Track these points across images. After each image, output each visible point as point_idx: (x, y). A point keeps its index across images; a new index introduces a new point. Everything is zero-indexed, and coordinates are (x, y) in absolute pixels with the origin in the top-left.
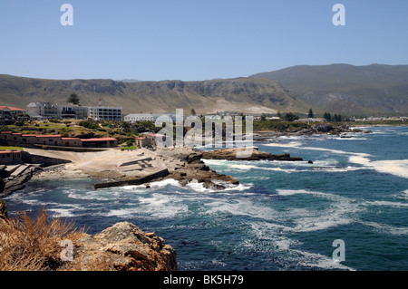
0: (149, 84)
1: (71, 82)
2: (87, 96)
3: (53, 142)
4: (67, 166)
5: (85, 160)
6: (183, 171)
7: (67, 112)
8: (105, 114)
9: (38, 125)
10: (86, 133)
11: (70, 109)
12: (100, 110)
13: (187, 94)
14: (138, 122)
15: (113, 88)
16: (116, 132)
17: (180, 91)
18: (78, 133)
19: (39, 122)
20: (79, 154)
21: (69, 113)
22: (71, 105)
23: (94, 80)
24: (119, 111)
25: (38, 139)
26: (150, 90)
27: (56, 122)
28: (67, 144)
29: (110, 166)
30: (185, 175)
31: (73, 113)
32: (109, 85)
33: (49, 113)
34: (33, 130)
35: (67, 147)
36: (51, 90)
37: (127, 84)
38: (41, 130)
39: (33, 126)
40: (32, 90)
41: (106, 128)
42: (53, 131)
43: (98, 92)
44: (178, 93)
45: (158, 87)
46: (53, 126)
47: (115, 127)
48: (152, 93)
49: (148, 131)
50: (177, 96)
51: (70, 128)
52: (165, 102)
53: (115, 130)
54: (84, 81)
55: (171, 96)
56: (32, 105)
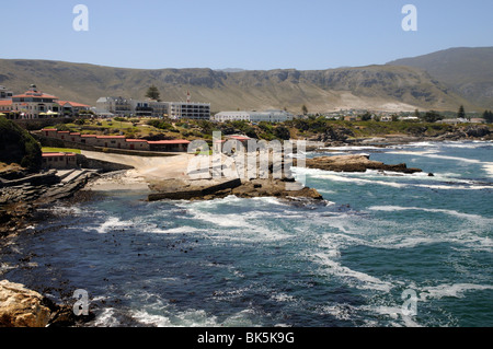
0: (256, 74)
1: (160, 72)
2: (179, 89)
3: (116, 145)
4: (129, 172)
5: (151, 166)
6: (258, 182)
7: (142, 109)
8: (189, 111)
9: (100, 124)
10: (155, 133)
11: (146, 105)
12: (183, 106)
13: (303, 87)
14: (228, 122)
15: (211, 79)
16: (191, 134)
17: (294, 82)
18: (146, 134)
19: (101, 121)
20: (145, 159)
21: (144, 110)
22: (149, 101)
23: (188, 69)
24: (207, 107)
25: (99, 140)
26: (257, 82)
27: (123, 120)
28: (132, 147)
29: (177, 174)
30: (260, 186)
31: (150, 109)
32: (206, 75)
33: (121, 109)
34: (95, 129)
35: (132, 150)
36: (138, 82)
37: (229, 74)
38: (103, 129)
39: (95, 125)
40: (115, 81)
41: (180, 129)
42: (117, 131)
43: (192, 84)
44: (292, 86)
45: (267, 78)
46: (117, 125)
47: (192, 127)
48: (259, 85)
49: (237, 132)
50: (291, 90)
51: (137, 128)
52: (275, 96)
53: (191, 130)
54: (176, 71)
55: (283, 88)
56: (102, 100)
